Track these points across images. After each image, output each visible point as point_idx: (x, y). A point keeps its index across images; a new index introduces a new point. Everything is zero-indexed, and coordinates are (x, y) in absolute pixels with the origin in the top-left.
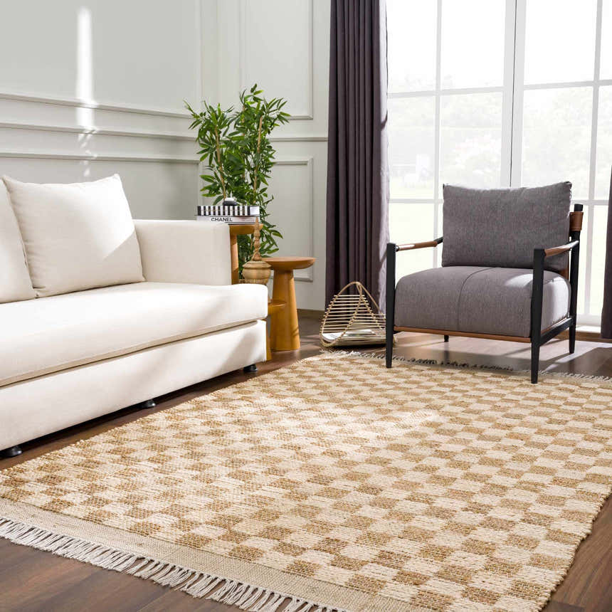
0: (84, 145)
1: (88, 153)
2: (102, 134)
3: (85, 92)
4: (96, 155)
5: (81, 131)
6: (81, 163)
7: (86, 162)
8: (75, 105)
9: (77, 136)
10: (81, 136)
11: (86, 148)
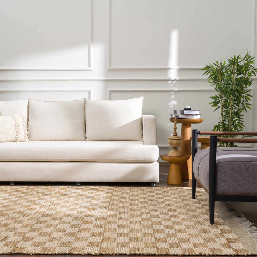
0: (172, 85)
1: (174, 88)
2: (180, 80)
3: (173, 63)
4: (177, 89)
5: (169, 80)
6: (169, 93)
7: (172, 93)
8: (167, 69)
9: (168, 82)
10: (170, 82)
11: (173, 86)
